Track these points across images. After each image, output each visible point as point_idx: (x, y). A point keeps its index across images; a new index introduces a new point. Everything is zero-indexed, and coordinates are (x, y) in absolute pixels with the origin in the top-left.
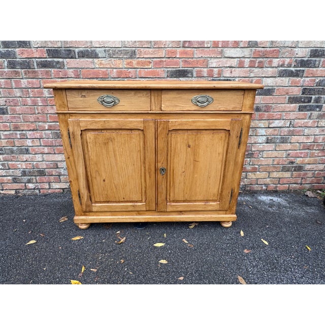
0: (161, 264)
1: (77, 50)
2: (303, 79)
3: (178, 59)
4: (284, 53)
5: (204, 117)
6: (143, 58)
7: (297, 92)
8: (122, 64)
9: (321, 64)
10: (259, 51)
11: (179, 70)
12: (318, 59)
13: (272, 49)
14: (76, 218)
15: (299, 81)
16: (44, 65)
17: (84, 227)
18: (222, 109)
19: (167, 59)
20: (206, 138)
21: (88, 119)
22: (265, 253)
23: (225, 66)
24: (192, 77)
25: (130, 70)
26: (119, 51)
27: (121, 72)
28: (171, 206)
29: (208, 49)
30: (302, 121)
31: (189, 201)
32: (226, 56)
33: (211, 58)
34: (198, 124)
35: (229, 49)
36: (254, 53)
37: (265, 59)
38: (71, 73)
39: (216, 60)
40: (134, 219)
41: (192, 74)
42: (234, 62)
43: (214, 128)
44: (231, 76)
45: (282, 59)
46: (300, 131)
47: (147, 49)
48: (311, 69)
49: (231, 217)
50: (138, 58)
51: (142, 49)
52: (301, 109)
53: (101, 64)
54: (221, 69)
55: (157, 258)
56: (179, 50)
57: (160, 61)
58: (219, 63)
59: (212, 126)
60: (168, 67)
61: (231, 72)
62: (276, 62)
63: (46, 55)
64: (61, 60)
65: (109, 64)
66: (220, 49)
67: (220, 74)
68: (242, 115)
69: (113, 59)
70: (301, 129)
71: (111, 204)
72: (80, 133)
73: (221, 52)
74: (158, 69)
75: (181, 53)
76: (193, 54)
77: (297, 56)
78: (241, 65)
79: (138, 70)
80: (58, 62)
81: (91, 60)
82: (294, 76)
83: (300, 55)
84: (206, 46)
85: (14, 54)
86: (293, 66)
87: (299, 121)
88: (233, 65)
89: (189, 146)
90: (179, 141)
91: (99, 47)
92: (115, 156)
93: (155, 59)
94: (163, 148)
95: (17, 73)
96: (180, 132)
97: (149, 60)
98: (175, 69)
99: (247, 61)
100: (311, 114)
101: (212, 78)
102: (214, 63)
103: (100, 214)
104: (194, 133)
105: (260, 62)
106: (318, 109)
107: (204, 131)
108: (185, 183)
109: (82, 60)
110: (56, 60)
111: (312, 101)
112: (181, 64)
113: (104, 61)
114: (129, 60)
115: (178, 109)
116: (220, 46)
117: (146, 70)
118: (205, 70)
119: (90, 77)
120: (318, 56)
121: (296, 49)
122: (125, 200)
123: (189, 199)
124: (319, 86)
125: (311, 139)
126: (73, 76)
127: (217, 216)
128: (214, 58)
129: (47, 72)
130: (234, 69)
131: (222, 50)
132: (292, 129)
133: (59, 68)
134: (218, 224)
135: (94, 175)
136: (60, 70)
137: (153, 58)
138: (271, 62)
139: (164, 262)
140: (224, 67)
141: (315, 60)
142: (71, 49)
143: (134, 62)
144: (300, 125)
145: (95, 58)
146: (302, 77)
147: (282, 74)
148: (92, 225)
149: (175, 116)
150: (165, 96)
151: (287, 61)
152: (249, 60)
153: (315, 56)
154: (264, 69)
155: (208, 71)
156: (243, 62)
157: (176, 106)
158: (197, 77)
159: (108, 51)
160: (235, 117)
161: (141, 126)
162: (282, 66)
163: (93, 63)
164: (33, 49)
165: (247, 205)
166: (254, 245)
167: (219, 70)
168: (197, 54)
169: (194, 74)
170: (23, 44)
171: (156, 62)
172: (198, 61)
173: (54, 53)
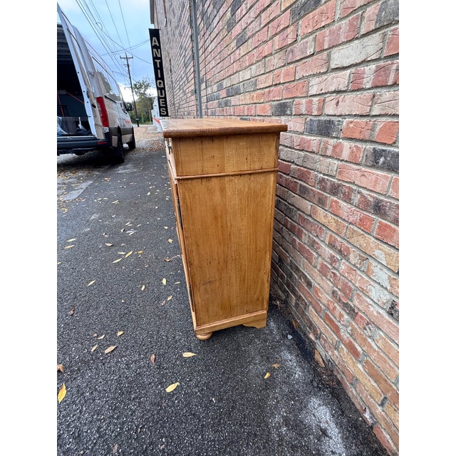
0: (141, 287)
3: (282, 86)
6: (260, 89)
11: (281, 104)
16: (226, 104)
19: (274, 88)
23: (330, 90)
24: (291, 114)
25: (253, 105)
26: (249, 83)
29: (311, 59)
32: (333, 67)
33: (314, 75)
35: (339, 47)
38: (232, 110)
39: (318, 79)
41: (291, 110)
42: (345, 79)
44: (336, 112)
51: (260, 77)
53: (242, 100)
54: (323, 97)
56: (283, 70)
57: (269, 92)
58: (323, 85)
60: (274, 99)
61: (337, 104)
63: (226, 95)
64: (230, 98)
65: (245, 99)
66: (325, 55)
67: (321, 109)
69: (246, 94)
73: (328, 59)
74: (267, 104)
75: (285, 75)
76: (295, 73)
78: (356, 85)
79: (257, 105)
84: (308, 54)
88: (341, 87)
91: (242, 82)
93: (266, 90)
97: (263, 91)
99: (369, 71)
102: (314, 86)
109: (236, 97)
112: (284, 94)
113: (243, 97)
114: (253, 93)
116: (326, 47)
117: (260, 105)
118: (305, 101)
126: (232, 114)
128: (317, 75)
130: (342, 96)
131: (328, 55)
133: (229, 106)
137: (265, 88)
140: (328, 93)
142: (233, 86)
143: (255, 95)
152: (374, 67)
155: (307, 103)
158: (295, 115)
163: (239, 99)
165: (272, 370)
166: (166, 369)
167: (319, 101)
168: (299, 72)
169: (294, 111)
170: (222, 86)
171: (266, 93)
172: (297, 86)
173: (228, 92)
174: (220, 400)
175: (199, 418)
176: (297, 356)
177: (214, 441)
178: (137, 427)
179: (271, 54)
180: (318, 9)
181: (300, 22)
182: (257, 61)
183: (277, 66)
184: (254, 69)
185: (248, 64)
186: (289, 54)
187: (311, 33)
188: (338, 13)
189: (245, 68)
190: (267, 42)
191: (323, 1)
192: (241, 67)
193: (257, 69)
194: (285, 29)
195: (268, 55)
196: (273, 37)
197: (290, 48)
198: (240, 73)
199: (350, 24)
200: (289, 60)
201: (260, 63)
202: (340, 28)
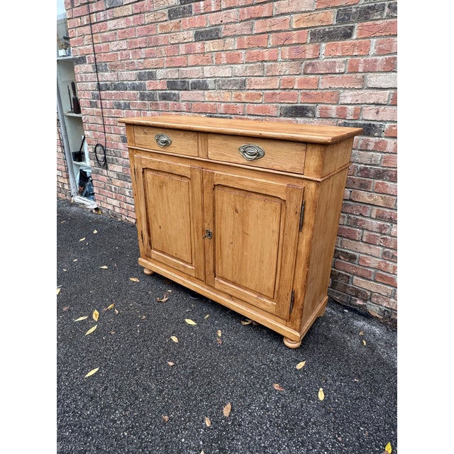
0: (171, 340)
1: (190, 81)
3: (296, 91)
5: (254, 174)
6: (253, 89)
8: (229, 96)
11: (296, 107)
14: (140, 259)
16: (164, 97)
17: (146, 272)
18: (276, 167)
19: (282, 91)
20: (256, 204)
21: (148, 157)
22: (302, 406)
23: (368, 102)
24: (314, 117)
25: (238, 104)
26: (229, 81)
27: (229, 106)
28: (219, 283)
29: (341, 76)
31: (239, 286)
32: (370, 86)
33: (345, 89)
34: (246, 183)
35: (376, 74)
38: (183, 106)
39: (353, 93)
40: (184, 282)
41: (314, 113)
42: (385, 96)
43: (264, 192)
44: (376, 119)
47: (258, 78)
49: (292, 334)
50: (248, 89)
51: (253, 78)
53: (210, 96)
54: (359, 106)
55: (174, 332)
56: (298, 78)
57: (273, 94)
58: (358, 98)
59: (262, 189)
60: (282, 102)
61: (377, 113)
63: (166, 87)
64: (177, 92)
65: (218, 96)
66: (359, 76)
67: (357, 115)
68: (304, 181)
69: (222, 91)
71: (166, 256)
72: (142, 170)
73: (363, 80)
74: (269, 105)
75: (301, 83)
76: (318, 84)
79: (247, 105)
80: (175, 94)
81: (202, 92)
84: (337, 72)
85: (145, 87)
88: (381, 101)
89: (237, 211)
90: (225, 201)
91: (211, 78)
92: (168, 202)
93: (267, 91)
94: (209, 206)
95: (145, 104)
96: (227, 189)
97: (260, 92)
98: (291, 105)
101: (343, 121)
102: (348, 97)
103: (158, 264)
104: (242, 194)
107: (254, 195)
108: (233, 258)
109: (195, 92)
110: (173, 92)
112: (300, 99)
113: (213, 93)
114: (239, 92)
115: (224, 159)
116: (360, 70)
117: (255, 105)
118: (334, 107)
119: (200, 111)
122: (177, 256)
123: (238, 282)
126: (185, 110)
127: (274, 323)
128: (350, 89)
129: (166, 105)
130: (383, 107)
131: (363, 77)
133: (175, 101)
135: (152, 218)
136: (175, 102)
137: (265, 90)
139: (175, 339)
140: (365, 103)
142: (186, 80)
143: (243, 94)
145: (206, 90)
149: (221, 168)
150: (213, 141)
155: (338, 109)
157: (223, 155)
158: (321, 117)
159: (218, 81)
160: (294, 182)
161: (188, 173)
163: (203, 95)
164: (158, 81)
165: (362, 338)
166: (299, 387)
167: (356, 109)
168: (324, 83)
169: (318, 114)
170: (151, 76)
171: (268, 94)
172: (323, 94)
173: (172, 84)
174: (359, 377)
175: (363, 398)
176: (364, 320)
177: (386, 402)
178: (335, 438)
179: (276, 61)
180: (348, 41)
181: (324, 45)
182: (246, 63)
183: (287, 73)
184: (239, 69)
185: (225, 62)
186: (307, 66)
187: (340, 57)
188: (373, 50)
189: (218, 65)
190: (266, 48)
191: (355, 37)
192: (209, 63)
193: (246, 70)
194: (298, 44)
195: (270, 61)
196: (277, 46)
197: (308, 62)
198: (205, 68)
199: (387, 61)
200: (308, 72)
201: (252, 65)
202: (376, 61)
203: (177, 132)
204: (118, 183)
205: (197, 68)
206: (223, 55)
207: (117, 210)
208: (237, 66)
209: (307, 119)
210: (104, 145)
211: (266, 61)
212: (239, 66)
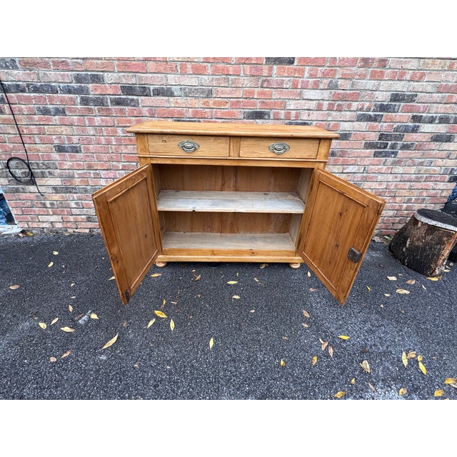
0: (235, 299)
1: (152, 88)
2: (381, 124)
4: (363, 97)
5: (281, 164)
7: (374, 137)
8: (198, 103)
9: (400, 109)
10: (339, 94)
11: (256, 112)
12: (398, 104)
13: (352, 92)
15: (377, 126)
16: (118, 102)
17: (161, 265)
24: (269, 119)
25: (206, 110)
26: (196, 90)
27: (197, 111)
30: (377, 167)
35: (308, 90)
36: (334, 96)
37: (344, 102)
38: (145, 111)
39: (294, 102)
40: (208, 259)
41: (269, 116)
42: (313, 105)
45: (361, 103)
46: (373, 177)
47: (224, 88)
48: (390, 114)
49: (299, 259)
50: (215, 97)
51: (219, 88)
52: (376, 155)
53: (176, 103)
54: (298, 111)
55: (231, 294)
57: (237, 102)
58: (298, 105)
62: (355, 105)
63: (120, 92)
64: (135, 97)
66: (299, 91)
67: (297, 117)
68: (316, 163)
69: (189, 98)
70: (374, 175)
73: (300, 94)
75: (260, 94)
76: (271, 95)
77: (377, 100)
78: (319, 108)
79: (214, 110)
80: (133, 99)
81: (167, 98)
82: (372, 121)
83: (380, 98)
85: (87, 90)
86: (372, 110)
87: (374, 167)
93: (232, 99)
95: (90, 110)
97: (226, 100)
98: (252, 110)
99: (326, 104)
100: (386, 160)
101: (289, 121)
102: (292, 105)
105: (338, 105)
106: (393, 156)
109: (158, 98)
110: (130, 97)
111: (388, 147)
112: (259, 105)
113: (180, 100)
114: (206, 100)
115: (255, 155)
116: (299, 87)
118: (283, 112)
119: (165, 116)
120: (398, 101)
121: (377, 93)
124: (397, 131)
125: (384, 186)
126: (148, 115)
128: (292, 99)
129: (121, 110)
131: (301, 92)
132: (365, 175)
133: (134, 106)
134: (287, 265)
136: (134, 108)
138: (350, 105)
139: (237, 297)
141: (395, 105)
143: (211, 101)
144: (373, 171)
145: (171, 96)
146: (380, 122)
147: (361, 118)
148: (169, 264)
150: (244, 143)
151: (367, 104)
152: (328, 103)
153: (395, 101)
154: (343, 113)
155: (285, 113)
156: (322, 105)
157: (254, 153)
159: (184, 89)
160: (309, 165)
162: (361, 109)
163: (168, 101)
164: (107, 85)
167: (297, 113)
168: (276, 95)
169: (272, 117)
170: (97, 79)
171: (233, 102)
172: (275, 103)
173: (128, 90)
179: (239, 75)
180: (291, 66)
181: (275, 67)
182: (212, 75)
183: (248, 86)
184: (205, 79)
185: (191, 72)
186: (264, 81)
187: (286, 77)
188: (306, 75)
189: (182, 74)
190: (230, 64)
191: (295, 64)
192: (174, 71)
193: (212, 80)
194: (257, 64)
195: (234, 75)
196: (240, 64)
197: (265, 78)
198: (168, 75)
199: (315, 82)
200: (265, 86)
201: (218, 77)
202: (308, 82)
203: (206, 138)
204: (57, 197)
205: (159, 75)
206: (189, 66)
207: (59, 226)
208: (203, 76)
209: (264, 121)
210: (25, 158)
211: (230, 75)
212: (206, 77)
